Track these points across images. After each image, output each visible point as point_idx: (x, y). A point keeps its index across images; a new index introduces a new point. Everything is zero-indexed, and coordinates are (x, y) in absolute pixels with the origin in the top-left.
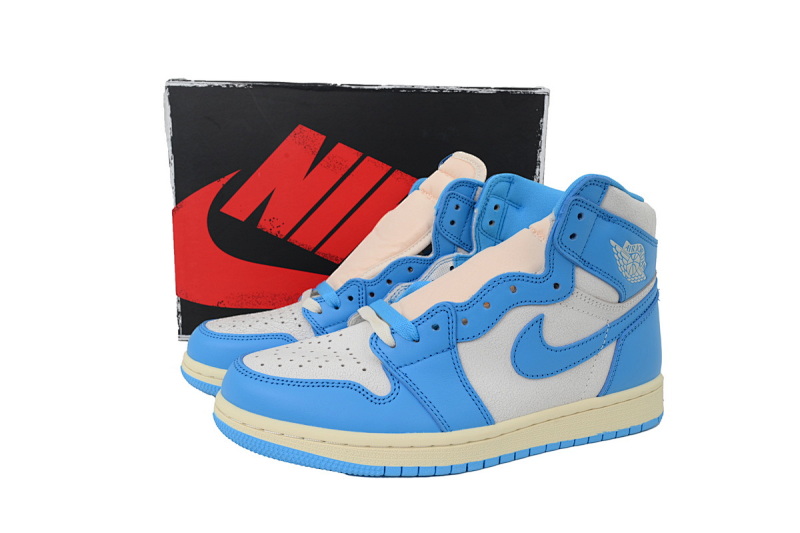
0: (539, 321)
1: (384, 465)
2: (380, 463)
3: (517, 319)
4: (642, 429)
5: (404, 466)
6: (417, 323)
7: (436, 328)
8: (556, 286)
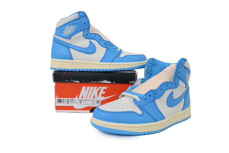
0: (172, 93)
1: (144, 132)
2: (144, 131)
3: (168, 93)
4: (187, 119)
5: (149, 131)
6: (146, 95)
7: (150, 96)
8: (176, 84)
